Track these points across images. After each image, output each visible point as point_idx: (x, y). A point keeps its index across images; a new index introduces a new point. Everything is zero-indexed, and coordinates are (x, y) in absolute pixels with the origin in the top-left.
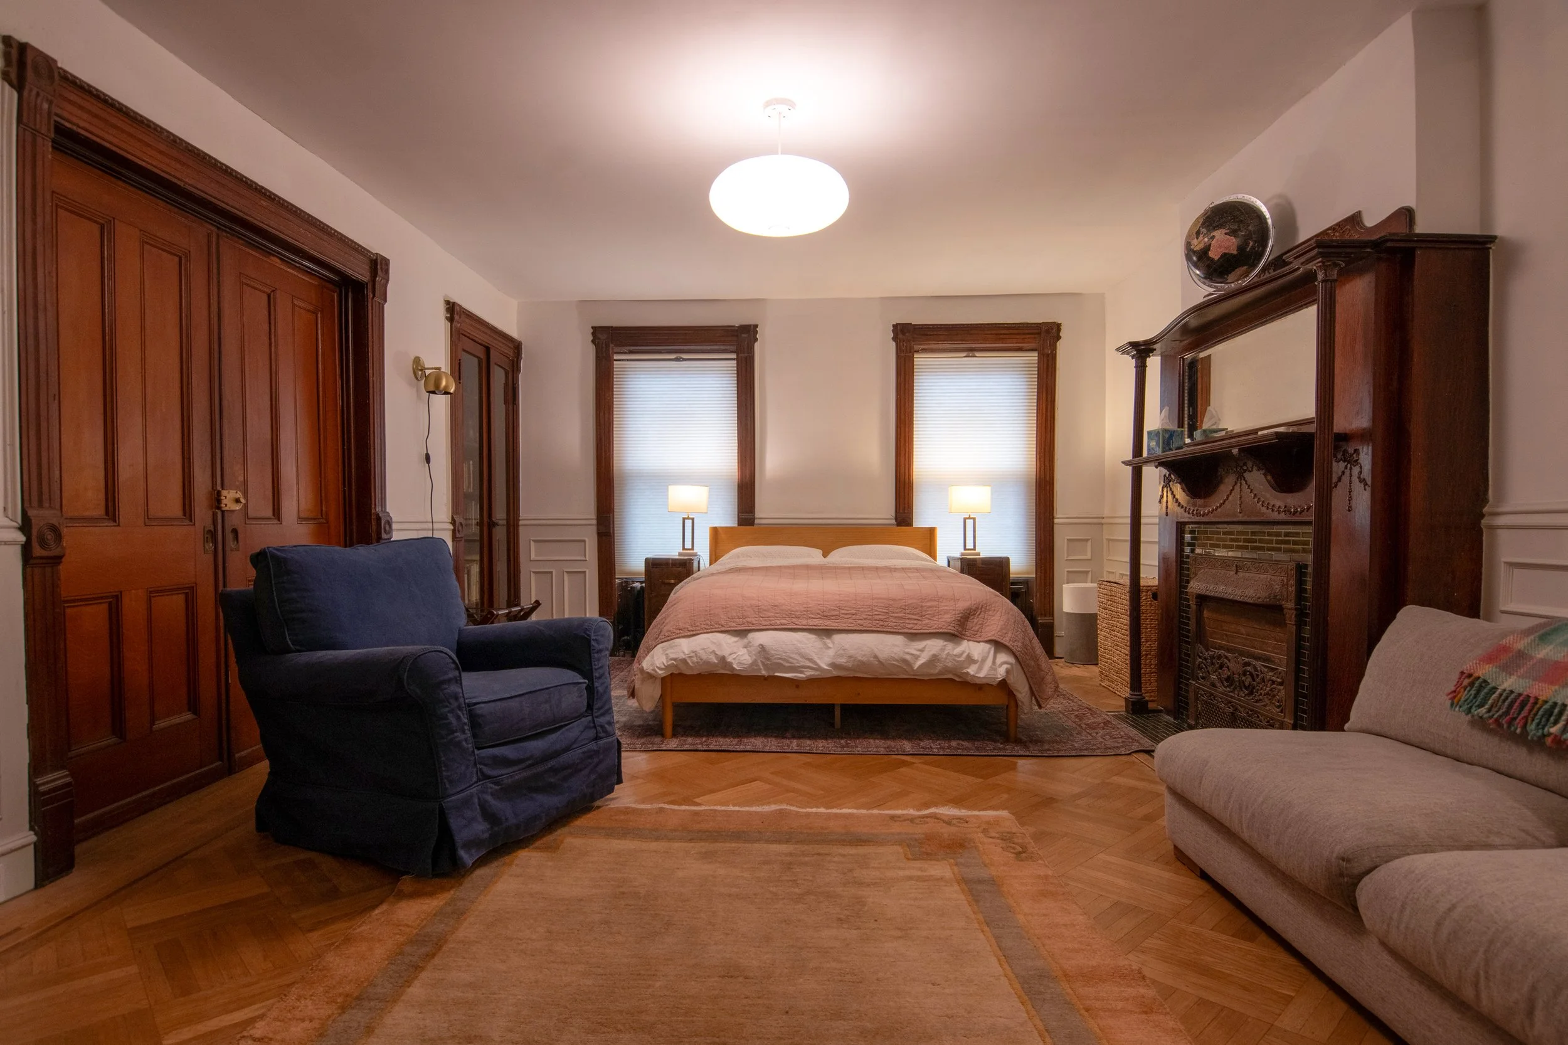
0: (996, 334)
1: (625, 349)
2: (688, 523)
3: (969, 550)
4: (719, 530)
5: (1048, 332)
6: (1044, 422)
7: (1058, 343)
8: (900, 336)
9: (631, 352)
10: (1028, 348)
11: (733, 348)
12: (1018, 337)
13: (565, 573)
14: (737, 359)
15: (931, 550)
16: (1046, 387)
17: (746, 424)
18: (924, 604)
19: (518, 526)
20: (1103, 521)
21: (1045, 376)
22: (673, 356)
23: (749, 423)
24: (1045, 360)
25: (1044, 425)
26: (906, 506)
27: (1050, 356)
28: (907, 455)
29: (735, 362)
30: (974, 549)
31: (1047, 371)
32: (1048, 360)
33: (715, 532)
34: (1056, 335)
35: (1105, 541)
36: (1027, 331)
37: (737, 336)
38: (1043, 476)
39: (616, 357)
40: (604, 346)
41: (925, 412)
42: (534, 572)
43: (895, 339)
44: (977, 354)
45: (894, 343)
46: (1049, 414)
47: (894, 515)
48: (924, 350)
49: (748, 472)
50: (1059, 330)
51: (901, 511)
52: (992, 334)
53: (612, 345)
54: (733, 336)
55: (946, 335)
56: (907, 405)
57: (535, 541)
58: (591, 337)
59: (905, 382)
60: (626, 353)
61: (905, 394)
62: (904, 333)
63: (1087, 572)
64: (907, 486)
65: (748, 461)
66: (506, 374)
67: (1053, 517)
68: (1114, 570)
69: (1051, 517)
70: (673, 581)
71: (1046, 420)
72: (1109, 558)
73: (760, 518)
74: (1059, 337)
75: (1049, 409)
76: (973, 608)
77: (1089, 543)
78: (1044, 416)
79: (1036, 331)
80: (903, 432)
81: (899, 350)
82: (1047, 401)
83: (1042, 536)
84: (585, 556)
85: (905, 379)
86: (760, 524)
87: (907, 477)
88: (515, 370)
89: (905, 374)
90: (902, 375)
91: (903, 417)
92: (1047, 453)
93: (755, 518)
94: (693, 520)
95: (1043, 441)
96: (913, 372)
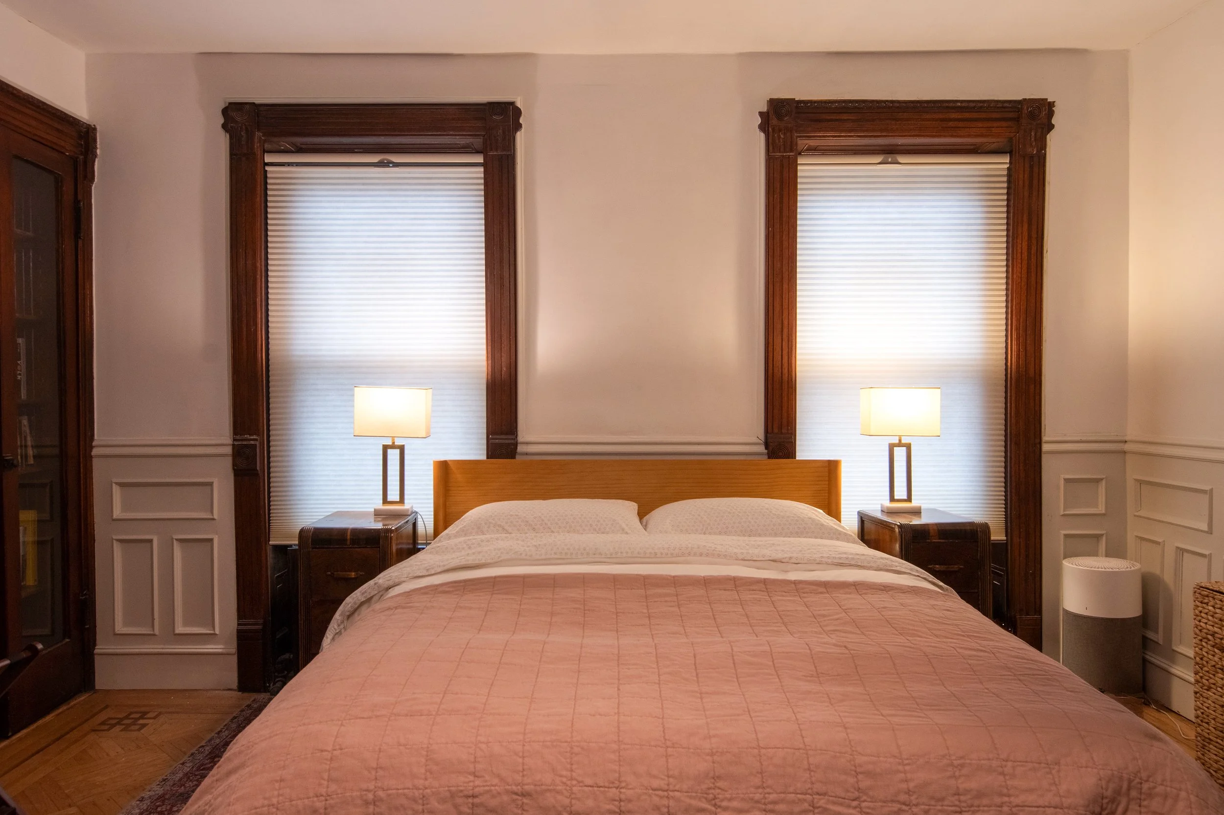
0: (942, 120)
1: (284, 143)
2: (394, 455)
3: (899, 501)
4: (452, 465)
5: (1032, 116)
6: (1024, 276)
7: (1048, 136)
8: (774, 121)
9: (300, 150)
10: (992, 147)
11: (478, 142)
12: (980, 125)
13: (175, 541)
14: (484, 165)
15: (832, 507)
16: (1030, 215)
18: (963, 784)
19: (89, 458)
20: (1127, 447)
21: (1026, 194)
22: (375, 158)
23: (506, 275)
24: (1027, 166)
25: (1024, 279)
26: (784, 421)
27: (1036, 159)
28: (785, 331)
29: (482, 169)
30: (909, 499)
31: (1031, 186)
32: (1031, 167)
33: (444, 469)
34: (1045, 121)
35: (1130, 485)
36: (994, 115)
37: (485, 121)
38: (1022, 370)
39: (268, 159)
40: (243, 134)
41: (818, 258)
42: (118, 540)
43: (763, 127)
44: (901, 159)
45: (762, 136)
46: (1033, 260)
47: (761, 436)
48: (813, 151)
49: (505, 359)
50: (1051, 114)
51: (776, 431)
52: (933, 120)
53: (258, 134)
55: (853, 121)
56: (785, 244)
57: (122, 485)
58: (222, 120)
59: (781, 202)
60: (292, 152)
61: (781, 224)
62: (780, 117)
63: (1098, 537)
64: (785, 386)
65: (505, 342)
66: (58, 182)
67: (1040, 443)
68: (1160, 540)
69: (1037, 441)
70: (353, 575)
71: (1029, 268)
72: (1142, 513)
73: (527, 443)
74: (1051, 127)
75: (1033, 250)
76: (1109, 793)
77: (1102, 488)
78: (1025, 262)
79: (1011, 115)
80: (778, 293)
81: (770, 146)
82: (1030, 237)
83: (1022, 475)
84: (212, 511)
85: (781, 198)
86: (526, 454)
87: (786, 371)
88: (80, 176)
89: (782, 190)
90: (778, 191)
91: (778, 265)
92: (1030, 329)
93: (516, 444)
94: (402, 448)
95: (1023, 308)
96: (796, 189)
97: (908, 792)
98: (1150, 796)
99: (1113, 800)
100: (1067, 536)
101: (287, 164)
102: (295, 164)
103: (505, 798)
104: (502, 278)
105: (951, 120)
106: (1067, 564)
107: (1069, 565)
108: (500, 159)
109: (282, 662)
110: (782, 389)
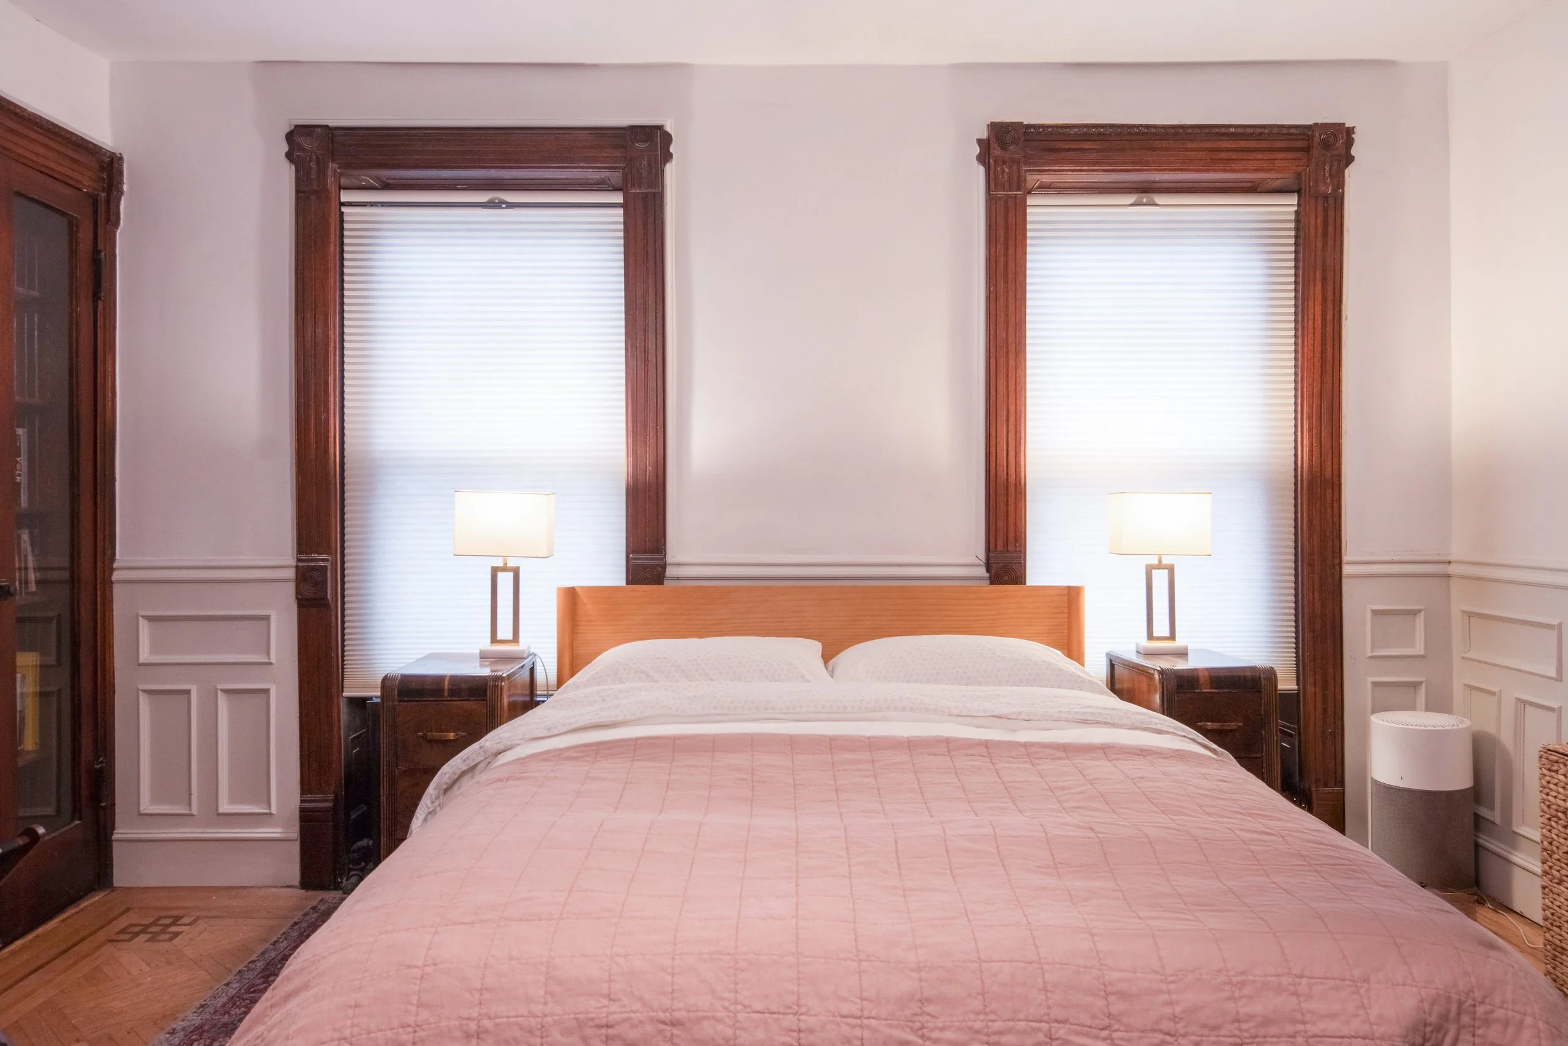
0: (1211, 150)
1: (367, 176)
2: (505, 581)
3: (1159, 639)
4: (581, 594)
5: (1326, 145)
6: (1318, 349)
7: (1346, 171)
8: (996, 151)
9: (386, 186)
10: (1276, 184)
11: (616, 177)
12: (1259, 156)
13: (219, 693)
14: (624, 206)
15: (1071, 646)
16: (1324, 271)
17: (646, 351)
18: (1245, 1008)
19: (108, 584)
20: (1452, 569)
21: (1320, 244)
22: (483, 197)
23: (652, 346)
24: (1320, 208)
25: (1318, 354)
26: (1011, 535)
27: (1331, 200)
28: (1012, 421)
29: (621, 211)
30: (1172, 636)
31: (1325, 235)
32: (1325, 210)
33: (571, 598)
34: (1343, 152)
35: (1457, 619)
36: (1278, 144)
37: (623, 147)
38: (1316, 469)
39: (345, 197)
40: (313, 165)
41: (1054, 326)
42: (145, 692)
43: (982, 159)
44: (1159, 199)
45: (981, 170)
46: (1329, 329)
47: (982, 555)
48: (1047, 189)
49: (650, 456)
50: (1349, 142)
51: (1000, 548)
52: (1200, 150)
53: (332, 166)
54: (616, 147)
55: (1098, 151)
56: (1011, 308)
57: (150, 619)
58: (285, 148)
59: (1006, 254)
60: (376, 189)
61: (1006, 282)
62: (1004, 146)
63: (1415, 686)
64: (1012, 491)
65: (651, 434)
66: (73, 227)
67: (1340, 563)
68: (1495, 690)
69: (1337, 561)
70: (452, 736)
71: (1323, 339)
72: (1471, 655)
73: (678, 565)
74: (1350, 159)
75: (1329, 317)
76: (1433, 1019)
77: (1420, 621)
78: (1318, 333)
79: (1299, 144)
80: (1002, 370)
81: (992, 182)
82: (1324, 299)
83: (1318, 605)
84: (268, 654)
85: (1006, 249)
86: (678, 578)
87: (1012, 471)
88: (101, 219)
89: (1006, 238)
90: (1002, 239)
91: (1002, 335)
92: (1325, 418)
93: (664, 567)
94: (516, 572)
95: (1316, 390)
96: (1025, 237)
97: (1174, 1019)
98: (1487, 1022)
99: (1438, 1029)
100: (1375, 684)
101: (373, 204)
102: (383, 205)
103: (650, 1028)
105: (1220, 150)
106: (1376, 721)
107: (1379, 722)
108: (645, 197)
109: (358, 850)
110: (1007, 494)
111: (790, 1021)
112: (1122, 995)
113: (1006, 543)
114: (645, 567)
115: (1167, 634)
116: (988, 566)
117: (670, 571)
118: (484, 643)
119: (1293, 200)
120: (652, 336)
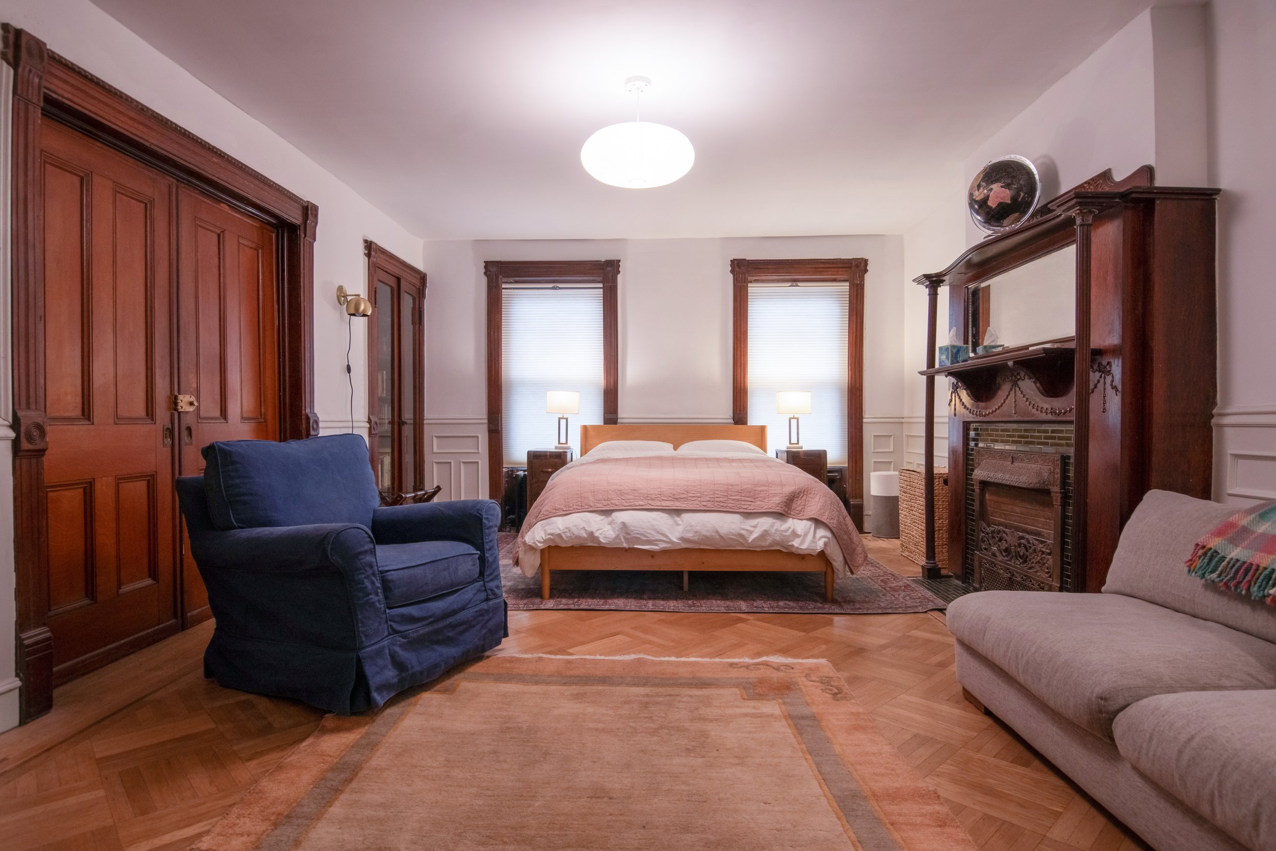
0: (815, 268)
1: (511, 280)
2: (563, 422)
3: (793, 444)
4: (588, 428)
5: (857, 266)
6: (854, 340)
7: (866, 275)
8: (737, 269)
9: (516, 282)
10: (841, 279)
11: (600, 279)
12: (833, 270)
13: (461, 464)
14: (603, 288)
15: (762, 445)
16: (856, 311)
18: (757, 489)
19: (423, 424)
20: (903, 420)
21: (855, 302)
22: (551, 285)
23: (613, 340)
24: (855, 289)
25: (854, 342)
26: (742, 408)
27: (859, 286)
28: (742, 366)
29: (602, 290)
30: (798, 443)
31: (857, 298)
32: (857, 290)
33: (585, 429)
34: (863, 268)
35: (904, 437)
36: (840, 266)
37: (603, 269)
38: (853, 384)
39: (504, 286)
40: (494, 277)
41: (757, 331)
42: (435, 463)
43: (732, 271)
44: (800, 284)
45: (732, 275)
46: (858, 333)
47: (732, 415)
48: (757, 281)
49: (612, 379)
50: (866, 265)
51: (738, 412)
52: (811, 268)
53: (500, 277)
54: (600, 269)
55: (774, 268)
56: (742, 326)
57: (437, 437)
58: (483, 270)
59: (740, 306)
60: (512, 283)
61: (740, 316)
62: (739, 267)
63: (890, 463)
64: (742, 392)
65: (612, 371)
66: (414, 299)
67: (862, 418)
68: (912, 461)
69: (861, 417)
70: (550, 470)
71: (856, 337)
72: (908, 451)
73: (622, 418)
74: (866, 271)
75: (858, 329)
76: (797, 492)
77: (892, 438)
78: (854, 334)
79: (847, 266)
80: (739, 347)
81: (735, 280)
82: (857, 322)
83: (854, 433)
84: (478, 450)
85: (740, 304)
86: (622, 423)
87: (742, 384)
88: (421, 296)
89: (740, 300)
90: (739, 301)
91: (739, 335)
92: (857, 365)
93: (617, 419)
94: (567, 419)
95: (854, 355)
96: (747, 299)
97: (741, 490)
98: (810, 494)
99: (798, 494)
100: (875, 462)
101: (510, 288)
102: (514, 288)
104: (611, 342)
105: (819, 268)
106: (872, 474)
107: (873, 474)
108: (610, 287)
109: (510, 519)
110: (740, 393)
111: (659, 490)
112: (732, 485)
113: (740, 411)
114: (610, 419)
115: (796, 442)
116: (734, 419)
117: (619, 421)
118: (557, 444)
119: (847, 284)
120: (613, 336)
